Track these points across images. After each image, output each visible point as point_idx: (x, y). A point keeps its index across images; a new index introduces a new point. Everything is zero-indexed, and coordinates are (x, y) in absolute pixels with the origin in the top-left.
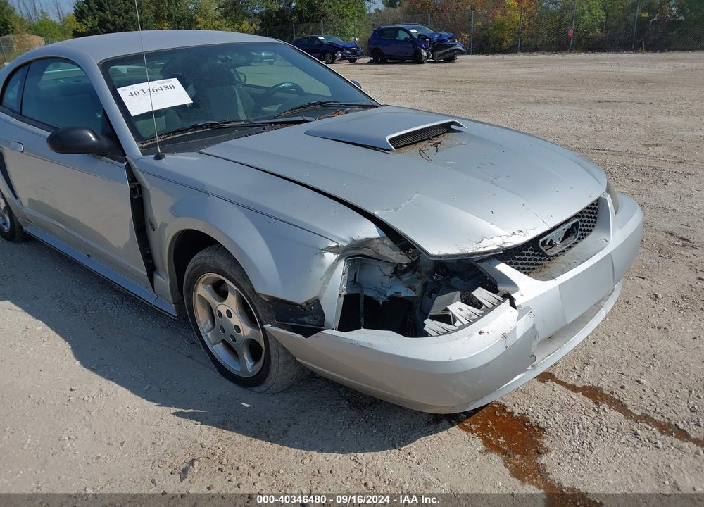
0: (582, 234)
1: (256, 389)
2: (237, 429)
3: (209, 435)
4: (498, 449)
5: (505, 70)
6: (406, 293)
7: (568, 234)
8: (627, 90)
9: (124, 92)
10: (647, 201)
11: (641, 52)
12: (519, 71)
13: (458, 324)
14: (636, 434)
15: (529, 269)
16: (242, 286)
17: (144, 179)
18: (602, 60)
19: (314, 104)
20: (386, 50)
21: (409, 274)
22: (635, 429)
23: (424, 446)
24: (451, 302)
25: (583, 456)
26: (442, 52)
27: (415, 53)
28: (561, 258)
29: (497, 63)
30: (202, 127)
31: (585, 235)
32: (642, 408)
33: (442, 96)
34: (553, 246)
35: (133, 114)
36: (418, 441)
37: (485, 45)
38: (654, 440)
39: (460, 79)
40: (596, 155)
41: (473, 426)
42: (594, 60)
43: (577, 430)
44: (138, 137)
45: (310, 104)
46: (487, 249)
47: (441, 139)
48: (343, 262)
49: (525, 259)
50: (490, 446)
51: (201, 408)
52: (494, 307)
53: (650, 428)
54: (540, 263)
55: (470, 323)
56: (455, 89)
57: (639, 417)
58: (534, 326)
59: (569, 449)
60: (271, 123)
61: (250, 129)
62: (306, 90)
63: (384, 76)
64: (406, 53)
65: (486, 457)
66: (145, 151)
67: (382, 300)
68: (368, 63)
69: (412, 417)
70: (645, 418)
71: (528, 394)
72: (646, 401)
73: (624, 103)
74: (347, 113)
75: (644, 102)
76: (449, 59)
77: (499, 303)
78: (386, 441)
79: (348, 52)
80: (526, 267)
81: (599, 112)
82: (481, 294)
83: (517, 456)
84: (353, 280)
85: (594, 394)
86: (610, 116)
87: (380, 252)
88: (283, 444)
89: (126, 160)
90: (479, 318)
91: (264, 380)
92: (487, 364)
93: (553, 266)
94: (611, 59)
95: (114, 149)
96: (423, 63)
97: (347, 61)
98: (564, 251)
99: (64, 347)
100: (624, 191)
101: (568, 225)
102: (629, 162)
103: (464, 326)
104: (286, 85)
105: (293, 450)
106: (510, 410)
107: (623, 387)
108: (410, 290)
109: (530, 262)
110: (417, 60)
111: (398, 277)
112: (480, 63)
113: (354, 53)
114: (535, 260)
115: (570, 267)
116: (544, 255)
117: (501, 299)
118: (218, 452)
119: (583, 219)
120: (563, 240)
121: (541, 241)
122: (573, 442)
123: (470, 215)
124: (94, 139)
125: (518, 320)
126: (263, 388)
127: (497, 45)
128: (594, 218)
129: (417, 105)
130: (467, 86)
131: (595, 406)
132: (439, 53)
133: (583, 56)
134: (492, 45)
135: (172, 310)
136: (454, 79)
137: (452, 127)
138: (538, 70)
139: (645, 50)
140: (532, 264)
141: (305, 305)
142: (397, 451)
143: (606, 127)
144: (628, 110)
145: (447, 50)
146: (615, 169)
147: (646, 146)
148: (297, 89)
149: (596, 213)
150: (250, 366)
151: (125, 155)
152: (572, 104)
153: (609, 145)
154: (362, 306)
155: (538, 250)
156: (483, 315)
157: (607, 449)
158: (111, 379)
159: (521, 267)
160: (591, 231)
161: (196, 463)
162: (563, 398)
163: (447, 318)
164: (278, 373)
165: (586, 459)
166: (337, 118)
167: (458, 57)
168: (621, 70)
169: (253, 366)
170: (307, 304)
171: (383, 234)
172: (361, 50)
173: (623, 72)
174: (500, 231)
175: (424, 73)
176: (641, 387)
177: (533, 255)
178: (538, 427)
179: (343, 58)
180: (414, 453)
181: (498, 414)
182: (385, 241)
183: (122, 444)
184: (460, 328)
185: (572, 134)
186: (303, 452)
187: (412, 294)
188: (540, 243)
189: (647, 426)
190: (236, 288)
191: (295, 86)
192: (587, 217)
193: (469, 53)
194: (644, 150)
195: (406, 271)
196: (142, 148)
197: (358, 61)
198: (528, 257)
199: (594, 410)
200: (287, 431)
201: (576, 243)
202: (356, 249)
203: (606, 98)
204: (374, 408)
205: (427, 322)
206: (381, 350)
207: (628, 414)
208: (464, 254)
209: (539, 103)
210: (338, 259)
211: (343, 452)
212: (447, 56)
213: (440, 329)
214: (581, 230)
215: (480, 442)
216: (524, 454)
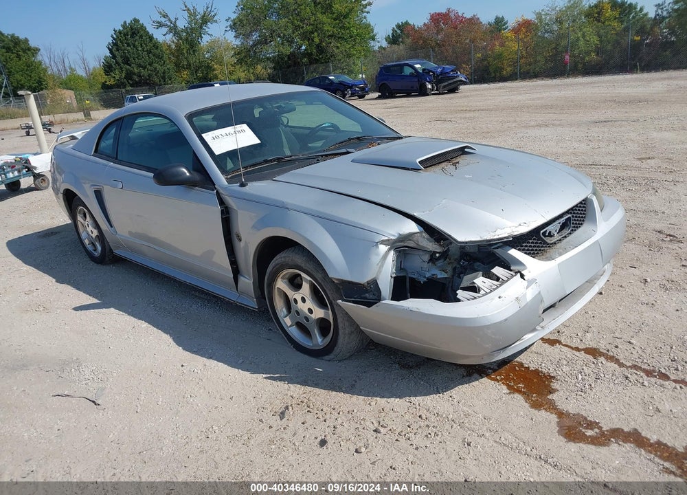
0: (574, 227)
1: (326, 358)
2: (316, 385)
3: (297, 390)
4: (519, 391)
5: (506, 97)
6: (441, 275)
7: (563, 227)
8: (622, 110)
9: (207, 137)
10: (639, 206)
11: (637, 73)
12: (520, 97)
13: (482, 292)
14: (627, 378)
15: (534, 254)
16: (315, 276)
17: (230, 201)
18: (598, 82)
19: (353, 139)
20: (393, 85)
21: (442, 261)
22: (626, 374)
23: (462, 392)
24: (476, 278)
25: (585, 393)
26: (446, 83)
27: (420, 87)
28: (559, 245)
29: (499, 90)
30: (271, 161)
31: (577, 227)
32: (632, 360)
33: (449, 125)
34: (552, 236)
35: (217, 153)
36: (456, 388)
37: (485, 74)
38: (641, 381)
39: (465, 108)
40: (594, 170)
41: (498, 377)
42: (591, 83)
43: (580, 377)
44: (224, 171)
45: (350, 139)
46: (500, 236)
47: (458, 159)
48: (392, 252)
49: (530, 246)
50: (512, 390)
51: (285, 373)
52: (509, 279)
53: (638, 373)
54: (542, 249)
55: (491, 291)
56: (461, 118)
57: (630, 367)
58: (539, 293)
59: (574, 389)
60: (322, 156)
61: (307, 161)
62: (342, 128)
63: (393, 110)
64: (412, 87)
65: (510, 396)
66: (230, 181)
67: (422, 280)
68: (376, 99)
69: (450, 373)
70: (635, 367)
71: (541, 354)
72: (636, 355)
73: (619, 123)
74: (379, 144)
75: (638, 120)
76: (453, 90)
77: (512, 276)
78: (432, 389)
79: (357, 89)
80: (532, 252)
81: (595, 131)
82: (497, 270)
83: (534, 395)
84: (400, 267)
85: (593, 352)
86: (606, 135)
87: (420, 243)
88: (353, 394)
89: (216, 188)
90: (498, 287)
91: (333, 349)
92: (506, 320)
93: (552, 251)
94: (608, 81)
95: (206, 181)
96: (428, 95)
97: (357, 97)
98: (560, 240)
99: (167, 339)
100: (620, 198)
101: (562, 220)
102: (623, 174)
103: (487, 293)
104: (327, 125)
105: (361, 398)
106: (527, 366)
107: (617, 347)
108: (443, 273)
109: (535, 249)
110: (423, 92)
111: (433, 263)
112: (482, 92)
113: (363, 89)
114: (538, 247)
115: (566, 251)
116: (545, 243)
117: (513, 274)
118: (305, 401)
119: (575, 215)
120: (559, 231)
121: (542, 232)
122: (577, 384)
123: (486, 213)
124: (188, 174)
125: (527, 288)
126: (331, 356)
127: (498, 74)
128: (584, 214)
129: (428, 134)
130: (472, 114)
131: (594, 360)
132: (443, 85)
133: (580, 80)
134: (493, 75)
135: (253, 304)
136: (459, 108)
137: (466, 150)
138: (538, 95)
139: (641, 71)
140: (536, 250)
141: (366, 284)
142: (441, 395)
143: (602, 144)
144: (623, 128)
145: (450, 82)
146: (611, 181)
147: (639, 159)
148: (335, 128)
149: (585, 210)
150: (319, 341)
151: (214, 185)
152: (571, 125)
153: (606, 160)
154: (408, 284)
155: (540, 239)
156: (500, 285)
157: (604, 389)
158: (211, 358)
159: (528, 252)
160: (582, 224)
161: (290, 408)
162: (568, 356)
163: (474, 289)
164: (346, 341)
165: (587, 395)
166: (372, 149)
167: (461, 87)
168: (617, 91)
169: (322, 341)
170: (368, 284)
171: (422, 229)
172: (369, 86)
173: (619, 93)
174: (508, 223)
175: (431, 105)
176: (632, 346)
177: (537, 243)
178: (549, 376)
179: (353, 95)
180: (454, 396)
181: (517, 368)
182: (424, 234)
183: (231, 399)
184: (483, 295)
185: (572, 153)
186: (370, 398)
187: (446, 276)
188: (541, 234)
189: (636, 372)
190: (309, 278)
191: (333, 126)
192: (577, 213)
193: (471, 83)
194: (638, 163)
195: (439, 258)
196: (227, 178)
197: (367, 97)
198: (533, 245)
199: (594, 363)
200: (354, 385)
201: (570, 233)
202: (401, 241)
203: (602, 118)
204: (419, 368)
205: (459, 292)
206: (426, 312)
207: (621, 365)
208: (484, 241)
209: (540, 126)
210: (390, 250)
211: (400, 397)
212: (451, 87)
213: (469, 297)
214: (573, 223)
215: (505, 387)
216: (539, 394)
